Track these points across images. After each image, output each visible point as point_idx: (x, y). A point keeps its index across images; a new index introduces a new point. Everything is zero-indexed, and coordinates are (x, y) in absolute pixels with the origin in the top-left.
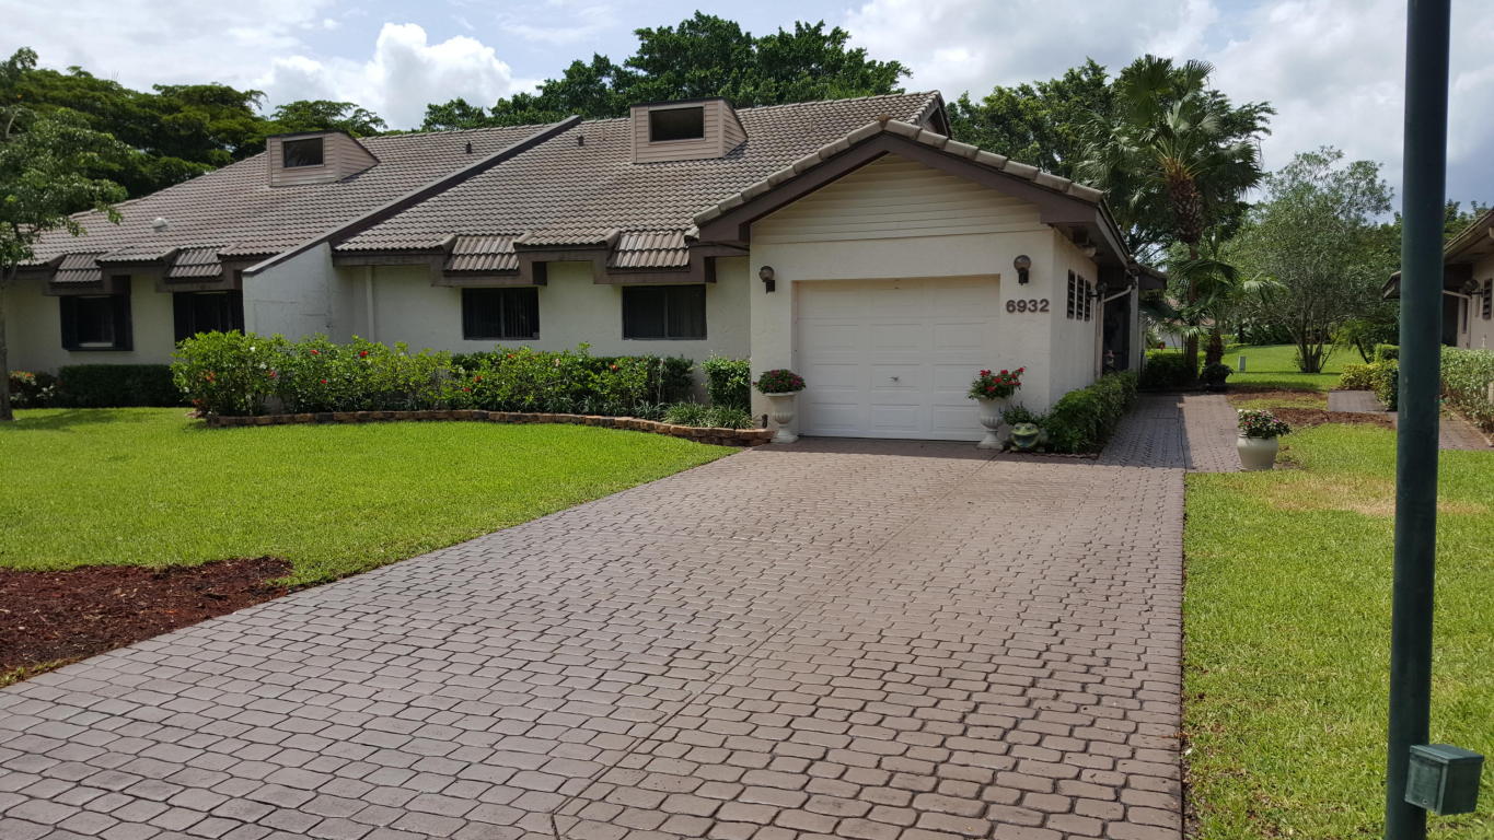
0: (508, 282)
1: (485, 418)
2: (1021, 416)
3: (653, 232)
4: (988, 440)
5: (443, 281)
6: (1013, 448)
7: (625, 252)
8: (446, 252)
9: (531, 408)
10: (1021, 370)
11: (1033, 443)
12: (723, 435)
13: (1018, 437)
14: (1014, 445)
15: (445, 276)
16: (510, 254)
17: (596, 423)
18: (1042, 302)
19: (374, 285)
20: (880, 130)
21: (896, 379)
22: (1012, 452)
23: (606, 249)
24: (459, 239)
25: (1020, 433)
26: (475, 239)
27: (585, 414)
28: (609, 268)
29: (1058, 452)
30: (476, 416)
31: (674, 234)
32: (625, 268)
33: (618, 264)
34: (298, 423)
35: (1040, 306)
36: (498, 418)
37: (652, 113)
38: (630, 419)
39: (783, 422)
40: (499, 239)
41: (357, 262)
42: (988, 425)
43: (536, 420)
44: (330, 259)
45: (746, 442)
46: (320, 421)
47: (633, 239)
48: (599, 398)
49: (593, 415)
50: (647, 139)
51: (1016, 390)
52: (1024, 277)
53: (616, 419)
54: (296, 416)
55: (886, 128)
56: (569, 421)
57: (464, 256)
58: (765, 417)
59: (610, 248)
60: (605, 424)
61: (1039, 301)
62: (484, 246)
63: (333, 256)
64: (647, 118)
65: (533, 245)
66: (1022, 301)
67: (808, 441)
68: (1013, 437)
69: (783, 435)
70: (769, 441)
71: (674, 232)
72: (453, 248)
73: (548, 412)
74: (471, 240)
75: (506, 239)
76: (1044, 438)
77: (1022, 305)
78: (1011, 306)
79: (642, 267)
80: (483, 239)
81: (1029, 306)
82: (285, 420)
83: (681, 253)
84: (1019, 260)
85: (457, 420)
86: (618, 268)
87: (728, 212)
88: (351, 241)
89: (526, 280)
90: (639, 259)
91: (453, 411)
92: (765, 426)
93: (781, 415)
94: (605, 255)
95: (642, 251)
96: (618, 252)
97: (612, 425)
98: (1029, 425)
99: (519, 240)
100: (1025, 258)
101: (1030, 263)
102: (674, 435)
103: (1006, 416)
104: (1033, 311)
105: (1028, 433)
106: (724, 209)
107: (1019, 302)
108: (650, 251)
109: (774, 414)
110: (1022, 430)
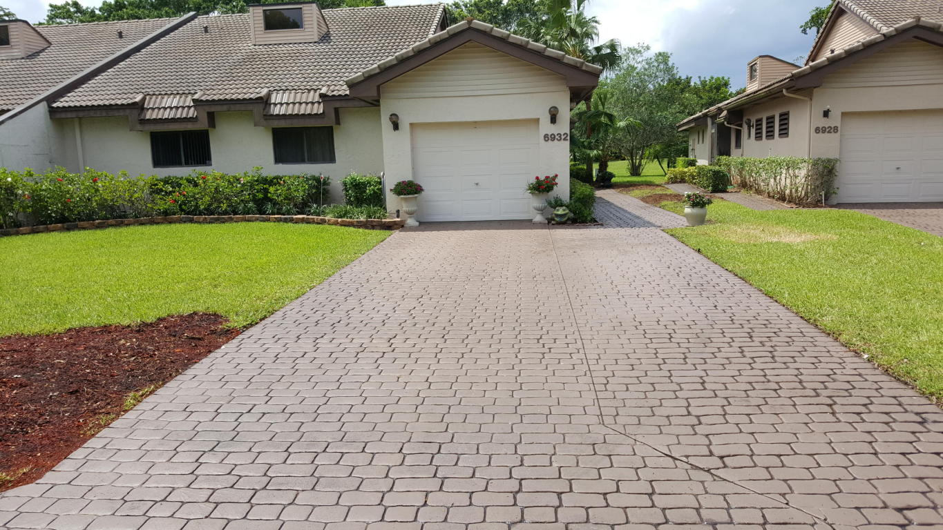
0: (190, 127)
1: (191, 221)
2: (559, 203)
3: (294, 91)
4: (538, 218)
5: (139, 127)
6: (553, 222)
7: (275, 104)
8: (139, 107)
9: (225, 213)
10: (557, 176)
11: (566, 218)
12: (374, 224)
13: (557, 215)
14: (554, 220)
15: (140, 123)
16: (189, 107)
17: (279, 220)
18: (564, 134)
19: (81, 132)
20: (468, 26)
21: (477, 184)
22: (553, 224)
23: (263, 102)
24: (148, 97)
25: (559, 213)
26: (160, 97)
27: (268, 214)
28: (264, 115)
29: (580, 223)
30: (184, 220)
31: (309, 92)
32: (277, 115)
33: (272, 113)
34: (53, 231)
35: (563, 137)
36: (201, 220)
37: (264, 11)
38: (305, 216)
39: (410, 214)
40: (178, 97)
41: (69, 115)
42: (538, 209)
43: (231, 220)
44: (48, 113)
45: (389, 227)
46: (68, 229)
47: (279, 96)
48: (275, 203)
49: (274, 215)
50: (263, 29)
51: (555, 187)
52: (553, 120)
53: (295, 217)
54: (49, 226)
55: (471, 26)
56: (257, 219)
57: (153, 109)
58: (398, 211)
59: (265, 101)
60: (286, 221)
61: (562, 134)
62: (168, 102)
63: (50, 112)
64: (262, 14)
65: (207, 101)
66: (553, 134)
67: (426, 225)
68: (554, 215)
69: (411, 222)
70: (403, 226)
71: (309, 91)
72: (144, 103)
73: (240, 214)
74: (157, 98)
75: (183, 96)
76: (572, 215)
77: (553, 136)
78: (546, 137)
79: (290, 115)
80: (166, 97)
81: (557, 137)
82: (41, 230)
83: (316, 105)
84: (552, 109)
85: (170, 223)
86: (272, 115)
87: (369, 78)
88: (62, 100)
89: (202, 125)
90: (287, 109)
91: (166, 217)
92: (398, 217)
93: (410, 209)
94: (262, 106)
95: (288, 104)
96: (270, 104)
97: (291, 220)
98: (564, 208)
99: (196, 97)
100: (555, 108)
101: (558, 111)
102: (341, 225)
103: (550, 203)
104: (559, 140)
105: (563, 213)
106: (366, 75)
107: (551, 135)
108: (294, 103)
109: (405, 209)
110: (561, 211)
